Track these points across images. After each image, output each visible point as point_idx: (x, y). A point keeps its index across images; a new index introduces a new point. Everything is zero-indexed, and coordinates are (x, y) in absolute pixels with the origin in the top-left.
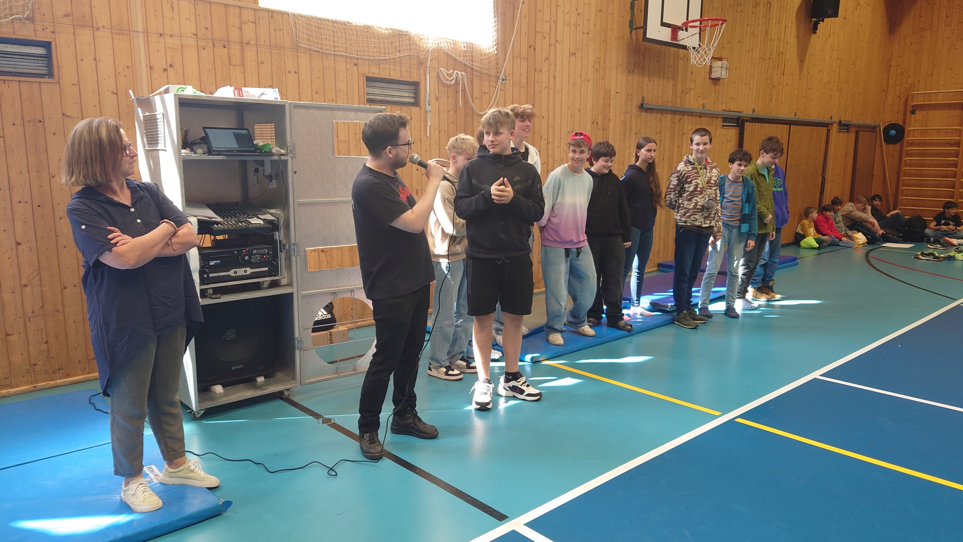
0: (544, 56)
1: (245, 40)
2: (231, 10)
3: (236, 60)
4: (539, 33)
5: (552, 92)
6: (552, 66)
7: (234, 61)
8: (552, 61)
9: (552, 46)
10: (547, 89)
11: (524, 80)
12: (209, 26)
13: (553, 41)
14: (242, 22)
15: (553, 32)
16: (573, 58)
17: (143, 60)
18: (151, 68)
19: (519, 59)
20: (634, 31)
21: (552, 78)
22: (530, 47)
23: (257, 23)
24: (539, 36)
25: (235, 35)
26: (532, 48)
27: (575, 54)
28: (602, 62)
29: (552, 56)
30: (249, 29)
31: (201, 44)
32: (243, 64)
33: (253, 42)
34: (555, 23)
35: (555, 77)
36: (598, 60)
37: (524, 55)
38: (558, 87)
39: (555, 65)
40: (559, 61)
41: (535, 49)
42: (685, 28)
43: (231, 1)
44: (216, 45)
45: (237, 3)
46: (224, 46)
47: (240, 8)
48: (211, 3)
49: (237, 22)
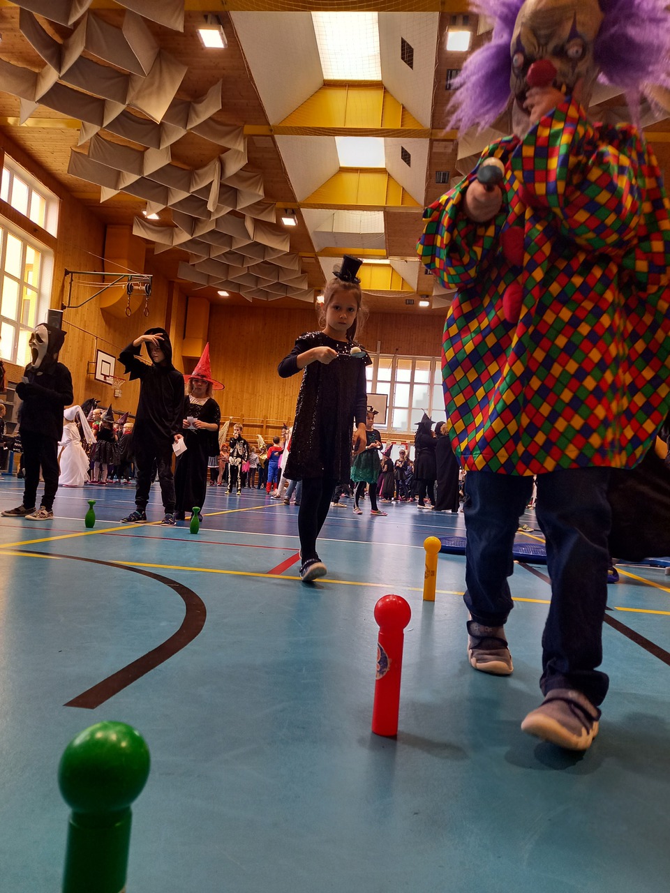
42: (108, 376)
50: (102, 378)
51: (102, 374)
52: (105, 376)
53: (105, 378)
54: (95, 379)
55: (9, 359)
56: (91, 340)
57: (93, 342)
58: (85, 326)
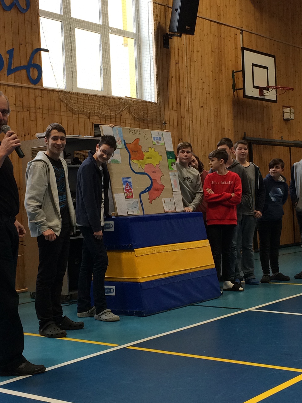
0: (186, 108)
1: (37, 106)
2: (31, 90)
3: (33, 118)
4: (182, 95)
5: (191, 131)
6: (191, 115)
8: (190, 112)
9: (190, 102)
10: (189, 129)
11: (175, 124)
12: (21, 100)
13: (190, 99)
14: (35, 97)
15: (190, 94)
16: (202, 109)
19: (172, 111)
20: (235, 91)
21: (191, 122)
22: (178, 103)
23: (42, 97)
24: (182, 96)
25: (32, 104)
27: (203, 106)
28: (218, 111)
29: (190, 108)
30: (39, 100)
31: (18, 110)
32: (36, 120)
33: (41, 107)
34: (191, 88)
36: (216, 110)
37: (175, 108)
38: (195, 127)
39: (192, 113)
40: (194, 112)
41: (180, 104)
42: (267, 88)
43: (30, 86)
44: (24, 110)
45: (34, 86)
46: (28, 110)
47: (35, 89)
48: (22, 87)
49: (33, 97)
50: (255, 93)
51: (255, 87)
52: (261, 89)
53: (261, 93)
54: (245, 96)
55: (100, 90)
56: (233, 35)
57: (236, 39)
58: (219, 15)
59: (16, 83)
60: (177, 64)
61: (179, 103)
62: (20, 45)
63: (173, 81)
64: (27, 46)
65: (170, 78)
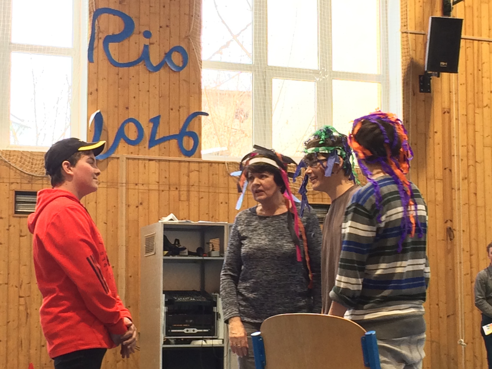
0: (461, 175)
1: (191, 184)
2: (183, 164)
3: (184, 197)
4: (455, 156)
5: (473, 208)
6: (472, 185)
7: (182, 199)
8: (472, 180)
9: (471, 167)
10: (467, 205)
11: (440, 198)
12: (167, 176)
13: (471, 162)
14: (189, 172)
15: (471, 154)
17: (124, 202)
18: (128, 206)
19: (433, 181)
21: (472, 196)
22: (445, 169)
23: (200, 171)
24: (454, 158)
25: (184, 180)
26: (447, 170)
29: (471, 176)
30: (194, 176)
31: (161, 188)
32: (188, 200)
33: (196, 184)
34: (474, 147)
35: (476, 194)
37: (439, 176)
38: (480, 202)
39: (476, 183)
40: (479, 180)
41: (451, 170)
43: (183, 158)
44: (171, 188)
45: (187, 159)
46: (177, 189)
47: (189, 162)
48: (169, 161)
49: (186, 172)
59: (162, 156)
60: (446, 114)
61: (448, 169)
62: (171, 111)
63: (438, 137)
64: (181, 110)
65: (431, 134)
